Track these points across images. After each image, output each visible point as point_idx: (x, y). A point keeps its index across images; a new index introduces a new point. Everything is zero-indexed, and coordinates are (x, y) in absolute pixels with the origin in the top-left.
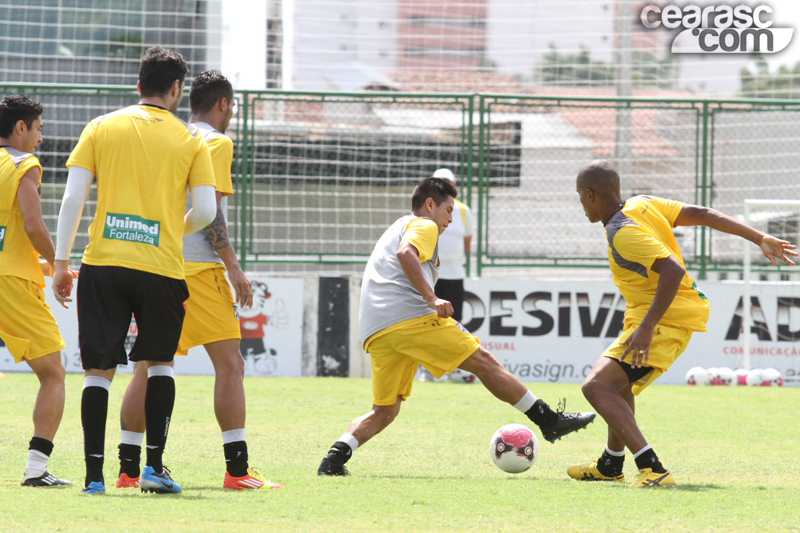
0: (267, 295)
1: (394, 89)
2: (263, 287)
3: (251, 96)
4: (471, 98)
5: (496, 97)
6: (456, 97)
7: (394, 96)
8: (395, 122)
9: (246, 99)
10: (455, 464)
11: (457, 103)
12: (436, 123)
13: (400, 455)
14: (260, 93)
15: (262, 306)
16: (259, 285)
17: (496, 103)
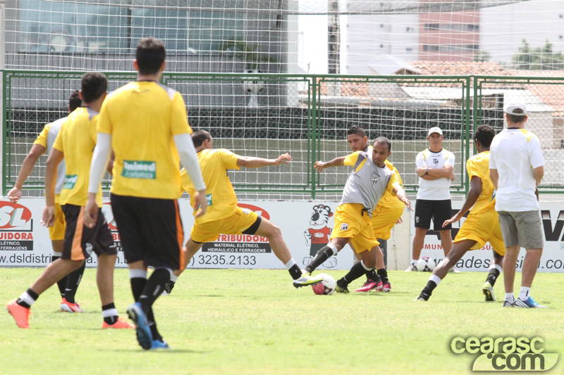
0: (330, 214)
1: (415, 73)
2: (328, 209)
3: (318, 79)
4: (468, 78)
5: (485, 78)
6: (458, 78)
7: (416, 78)
8: (416, 96)
9: (314, 81)
10: (458, 328)
11: (458, 82)
12: (444, 96)
13: (421, 322)
14: (323, 76)
15: (327, 222)
16: (325, 207)
17: (485, 82)
